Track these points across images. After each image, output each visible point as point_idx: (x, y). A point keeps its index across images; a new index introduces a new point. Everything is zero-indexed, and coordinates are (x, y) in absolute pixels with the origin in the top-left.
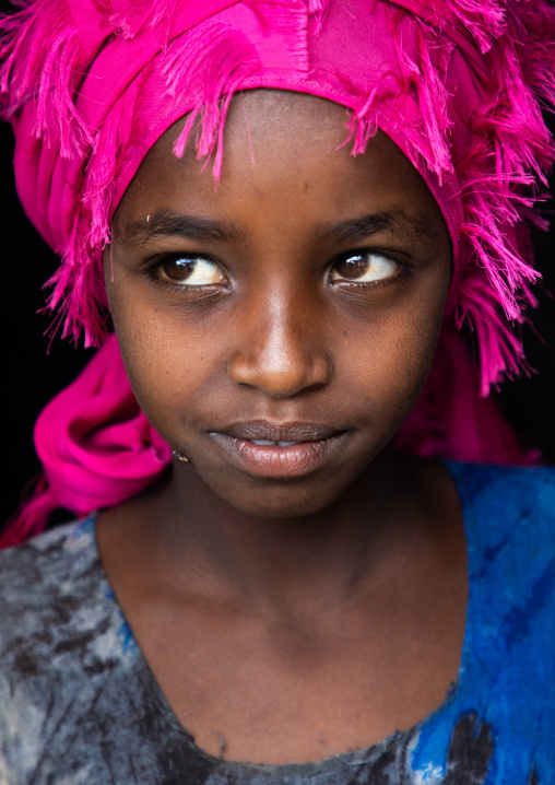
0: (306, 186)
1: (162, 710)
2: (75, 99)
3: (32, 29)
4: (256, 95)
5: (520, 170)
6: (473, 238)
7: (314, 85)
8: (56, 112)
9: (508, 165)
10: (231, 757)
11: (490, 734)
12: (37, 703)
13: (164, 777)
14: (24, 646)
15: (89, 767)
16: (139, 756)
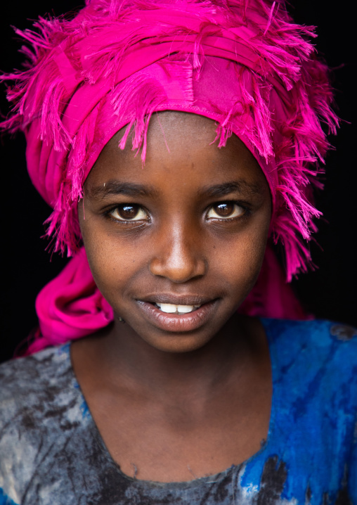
0: (193, 165)
1: (103, 451)
2: (62, 117)
3: (37, 79)
4: (164, 114)
5: (309, 155)
6: (284, 193)
7: (197, 109)
8: (51, 126)
9: (302, 153)
10: (140, 477)
11: (285, 468)
12: (33, 444)
13: (102, 487)
14: (28, 412)
15: (60, 481)
16: (88, 476)
